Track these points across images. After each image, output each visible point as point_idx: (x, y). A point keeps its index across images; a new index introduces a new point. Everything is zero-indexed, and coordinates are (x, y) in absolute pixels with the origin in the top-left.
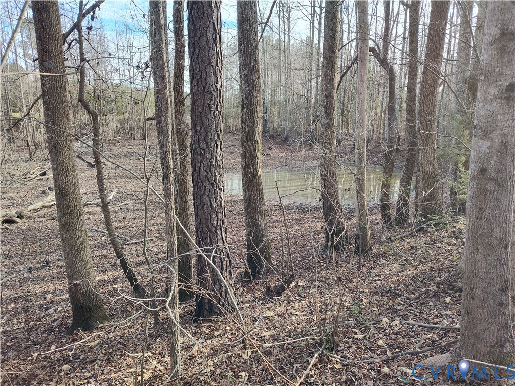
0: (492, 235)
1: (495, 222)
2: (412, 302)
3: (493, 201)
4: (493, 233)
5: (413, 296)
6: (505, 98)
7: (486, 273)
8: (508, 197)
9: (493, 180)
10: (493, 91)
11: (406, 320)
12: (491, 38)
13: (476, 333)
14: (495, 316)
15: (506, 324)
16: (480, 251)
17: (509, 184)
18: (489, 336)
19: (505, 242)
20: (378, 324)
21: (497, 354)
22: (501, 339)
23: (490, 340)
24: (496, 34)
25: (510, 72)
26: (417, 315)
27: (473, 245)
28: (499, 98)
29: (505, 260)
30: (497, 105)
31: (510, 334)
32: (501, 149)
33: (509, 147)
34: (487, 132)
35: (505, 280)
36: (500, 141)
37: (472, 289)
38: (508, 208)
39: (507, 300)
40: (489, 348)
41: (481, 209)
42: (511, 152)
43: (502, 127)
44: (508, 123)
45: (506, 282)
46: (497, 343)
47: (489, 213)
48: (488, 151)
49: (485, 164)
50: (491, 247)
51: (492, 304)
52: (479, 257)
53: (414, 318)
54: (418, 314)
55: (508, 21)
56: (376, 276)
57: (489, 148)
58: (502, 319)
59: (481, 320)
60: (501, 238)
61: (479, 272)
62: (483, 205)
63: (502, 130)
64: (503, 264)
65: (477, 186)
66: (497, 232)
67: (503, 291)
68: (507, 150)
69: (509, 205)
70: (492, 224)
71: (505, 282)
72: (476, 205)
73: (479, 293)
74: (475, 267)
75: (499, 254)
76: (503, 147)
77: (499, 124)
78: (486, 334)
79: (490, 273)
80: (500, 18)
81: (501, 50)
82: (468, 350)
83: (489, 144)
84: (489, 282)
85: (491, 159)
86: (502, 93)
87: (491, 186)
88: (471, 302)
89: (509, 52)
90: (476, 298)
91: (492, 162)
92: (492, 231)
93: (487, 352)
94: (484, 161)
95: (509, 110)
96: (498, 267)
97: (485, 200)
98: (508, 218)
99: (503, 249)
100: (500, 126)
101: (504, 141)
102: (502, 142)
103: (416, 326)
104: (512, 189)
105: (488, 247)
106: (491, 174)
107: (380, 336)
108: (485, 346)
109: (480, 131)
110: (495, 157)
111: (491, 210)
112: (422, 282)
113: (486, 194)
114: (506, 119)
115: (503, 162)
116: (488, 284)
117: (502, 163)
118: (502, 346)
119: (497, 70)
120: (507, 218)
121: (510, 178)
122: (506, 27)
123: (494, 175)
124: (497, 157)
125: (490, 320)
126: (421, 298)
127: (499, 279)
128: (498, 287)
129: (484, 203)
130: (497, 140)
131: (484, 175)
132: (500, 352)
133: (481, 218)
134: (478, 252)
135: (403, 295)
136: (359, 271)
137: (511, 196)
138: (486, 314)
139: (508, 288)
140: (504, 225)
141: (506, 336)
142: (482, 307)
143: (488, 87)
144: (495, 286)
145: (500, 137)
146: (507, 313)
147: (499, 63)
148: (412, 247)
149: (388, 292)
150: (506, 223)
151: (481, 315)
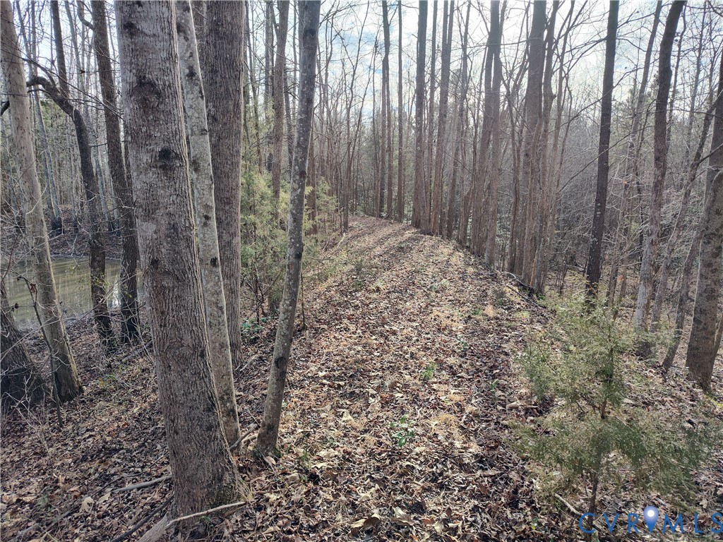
0: (182, 344)
1: (182, 327)
2: (134, 454)
3: (174, 300)
4: (183, 342)
5: (136, 445)
6: (160, 167)
7: (185, 394)
8: (192, 292)
9: (168, 273)
10: (146, 158)
11: (121, 487)
12: (128, 86)
13: (188, 477)
14: (206, 446)
15: (220, 450)
16: (172, 368)
17: (190, 276)
18: (204, 474)
19: (200, 349)
20: (76, 512)
21: (216, 492)
22: (218, 471)
23: (206, 478)
24: (133, 82)
25: (159, 135)
26: (138, 472)
27: (163, 362)
28: (154, 167)
29: (204, 372)
30: (153, 175)
31: (226, 460)
32: (170, 233)
33: (180, 230)
34: (149, 211)
35: (209, 396)
36: (167, 222)
37: (173, 421)
38: (195, 306)
39: (215, 420)
40: (206, 490)
41: (163, 313)
42: (184, 236)
43: (165, 204)
44: (171, 199)
45: (211, 398)
46: (214, 479)
47: (174, 317)
48: (155, 236)
49: (156, 254)
50: (183, 360)
51: (199, 432)
52: (173, 376)
53: (133, 479)
54: (140, 470)
55: (143, 68)
56: (88, 430)
57: (155, 233)
58: (214, 446)
59: (190, 458)
60: (193, 345)
61: (176, 397)
62: (164, 307)
63: (167, 208)
64: (203, 377)
65: (152, 283)
66: (188, 339)
67: (209, 410)
68: (177, 233)
69: (195, 302)
70: (179, 330)
71: (209, 398)
72: (156, 309)
73: (182, 423)
74: (171, 391)
75: (196, 366)
76: (172, 231)
77: (162, 201)
78: (200, 472)
79: (190, 393)
80: (133, 61)
81: (142, 103)
82: (184, 502)
83: (154, 227)
84: (190, 405)
85: (161, 246)
86: (156, 161)
87: (168, 282)
88: (176, 438)
89: (153, 107)
90: (180, 431)
91: (163, 250)
92: (181, 339)
93: (204, 495)
94: (153, 250)
95: (169, 183)
96: (198, 382)
97: (165, 300)
98: (197, 318)
99: (199, 358)
100: (163, 203)
101: (172, 222)
102: (169, 224)
103: (134, 490)
104: (195, 281)
105: (182, 361)
106: (165, 266)
107: (77, 531)
108: (201, 489)
109: (141, 210)
110: (165, 244)
111: (175, 313)
112: (150, 419)
113: (164, 293)
114: (168, 194)
115: (177, 249)
116: (190, 408)
117: (175, 250)
118: (220, 480)
119: (144, 130)
120: (195, 318)
121: (190, 269)
122: (141, 74)
123: (168, 267)
124: (168, 243)
125: (201, 453)
126: (146, 444)
127: (202, 397)
128: (202, 408)
129: (164, 304)
130: (164, 221)
131: (157, 268)
132: (219, 488)
133: (165, 326)
134: (170, 370)
135: (123, 448)
136: (60, 431)
137: (196, 291)
138: (195, 447)
139: (214, 405)
140: (194, 329)
141: (223, 465)
142: (188, 441)
143: (138, 152)
144: (198, 408)
145: (166, 218)
146: (219, 436)
147: (144, 121)
148: (143, 371)
149: (100, 451)
150: (196, 325)
151: (190, 451)
